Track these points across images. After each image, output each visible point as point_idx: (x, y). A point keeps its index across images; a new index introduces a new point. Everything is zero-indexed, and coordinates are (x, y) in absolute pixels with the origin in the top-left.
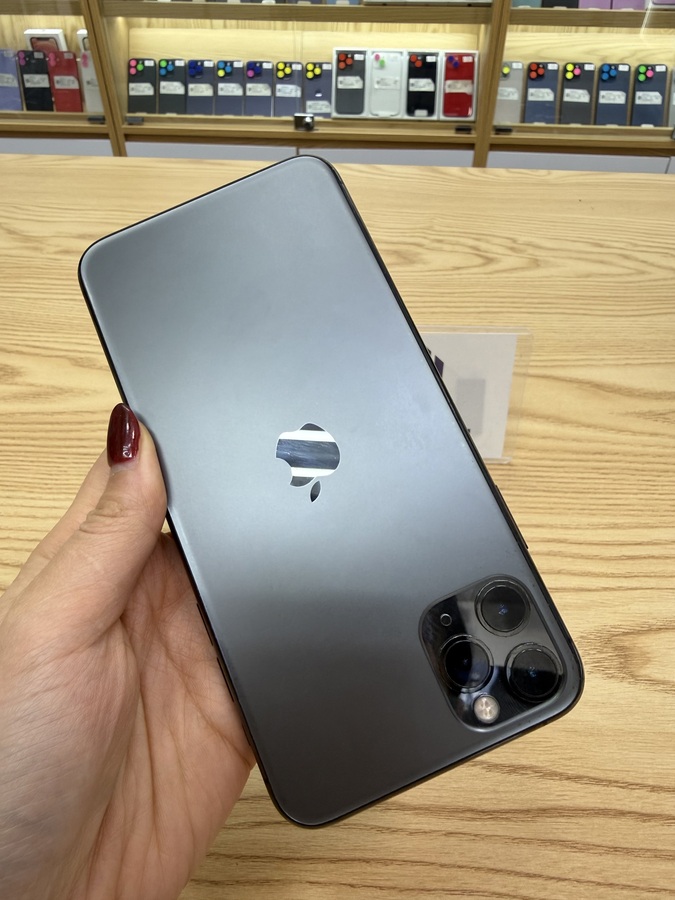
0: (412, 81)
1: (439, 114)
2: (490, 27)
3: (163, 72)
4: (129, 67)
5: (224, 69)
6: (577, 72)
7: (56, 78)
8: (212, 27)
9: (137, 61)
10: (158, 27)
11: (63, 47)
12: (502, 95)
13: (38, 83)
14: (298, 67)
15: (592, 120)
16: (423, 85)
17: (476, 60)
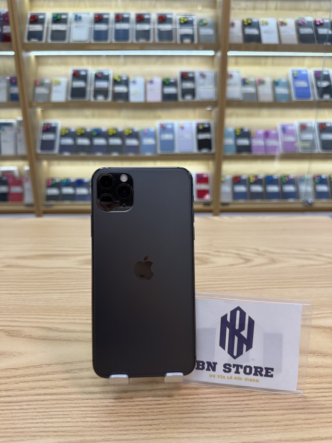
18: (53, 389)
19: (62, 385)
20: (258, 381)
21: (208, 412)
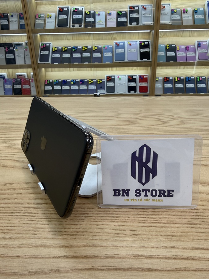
0: (129, 83)
1: (138, 92)
2: (151, 67)
3: (55, 83)
4: (45, 82)
5: (73, 82)
6: (179, 79)
7: (23, 86)
8: (70, 71)
9: (48, 80)
10: (54, 71)
11: (26, 77)
12: (157, 86)
13: (18, 87)
14: (95, 81)
15: (185, 92)
16: (133, 84)
17: (148, 77)
18: (9, 200)
19: (16, 197)
20: (162, 201)
21: (118, 222)
